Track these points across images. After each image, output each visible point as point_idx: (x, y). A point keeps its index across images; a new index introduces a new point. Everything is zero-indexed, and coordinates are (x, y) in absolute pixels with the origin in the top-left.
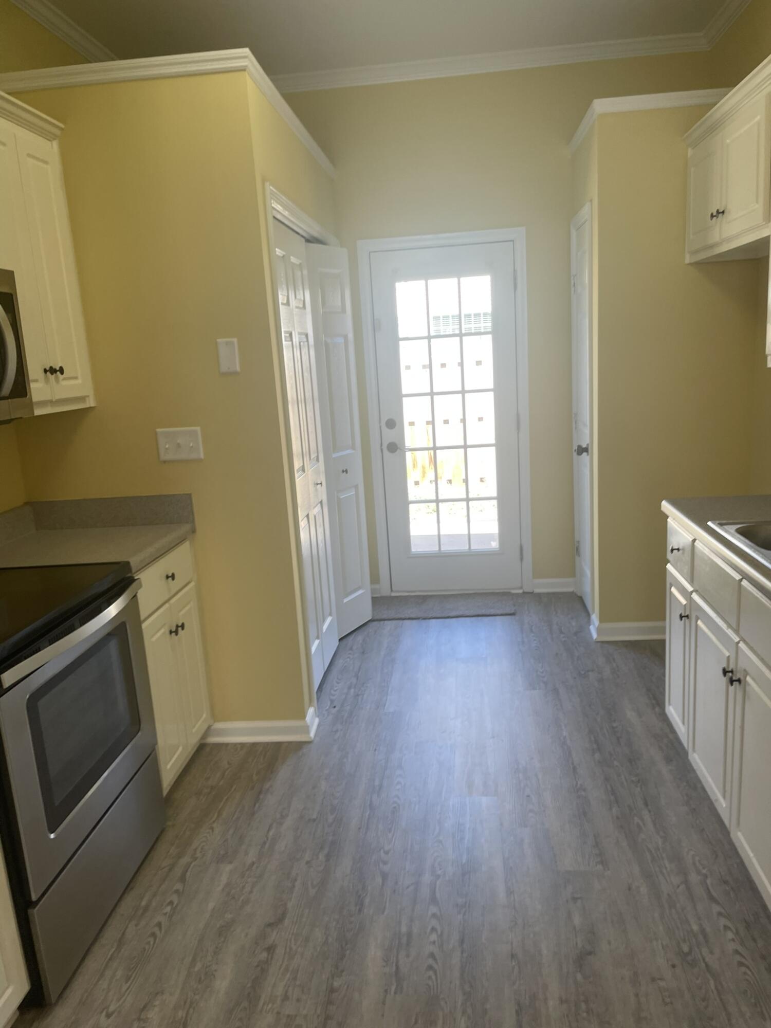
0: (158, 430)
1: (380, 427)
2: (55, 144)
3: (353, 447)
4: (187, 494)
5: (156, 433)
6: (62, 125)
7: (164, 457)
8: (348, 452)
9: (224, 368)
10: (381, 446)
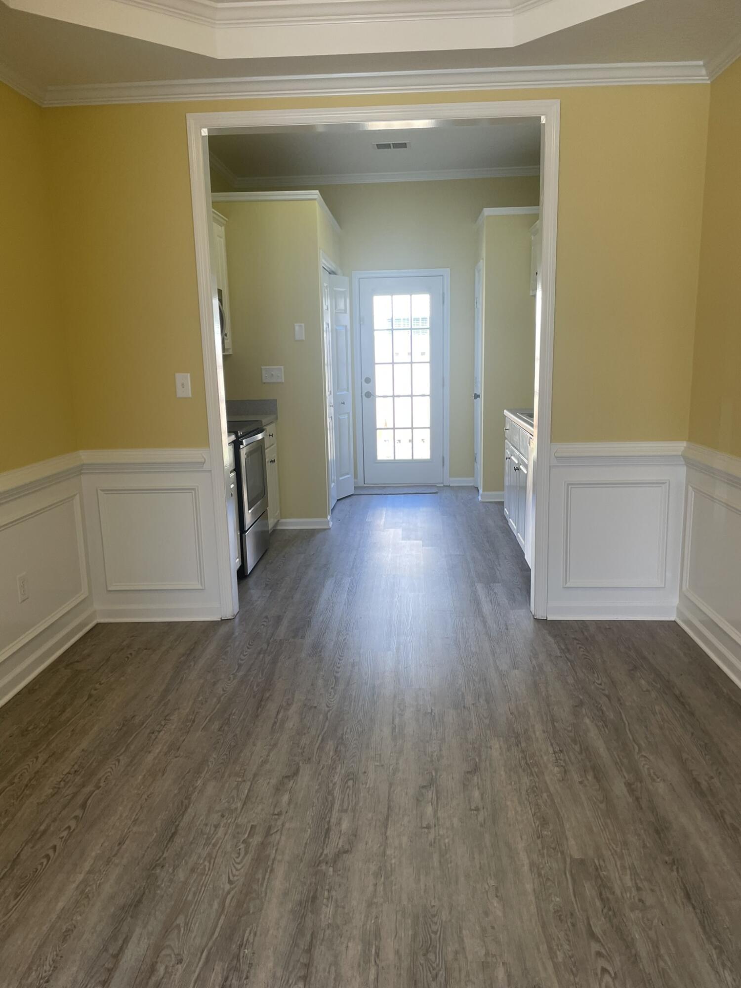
0: (262, 367)
1: (361, 382)
2: (223, 228)
3: (348, 391)
4: (274, 400)
5: (261, 369)
6: (227, 219)
7: (264, 381)
8: (345, 392)
9: (297, 338)
10: (362, 393)
